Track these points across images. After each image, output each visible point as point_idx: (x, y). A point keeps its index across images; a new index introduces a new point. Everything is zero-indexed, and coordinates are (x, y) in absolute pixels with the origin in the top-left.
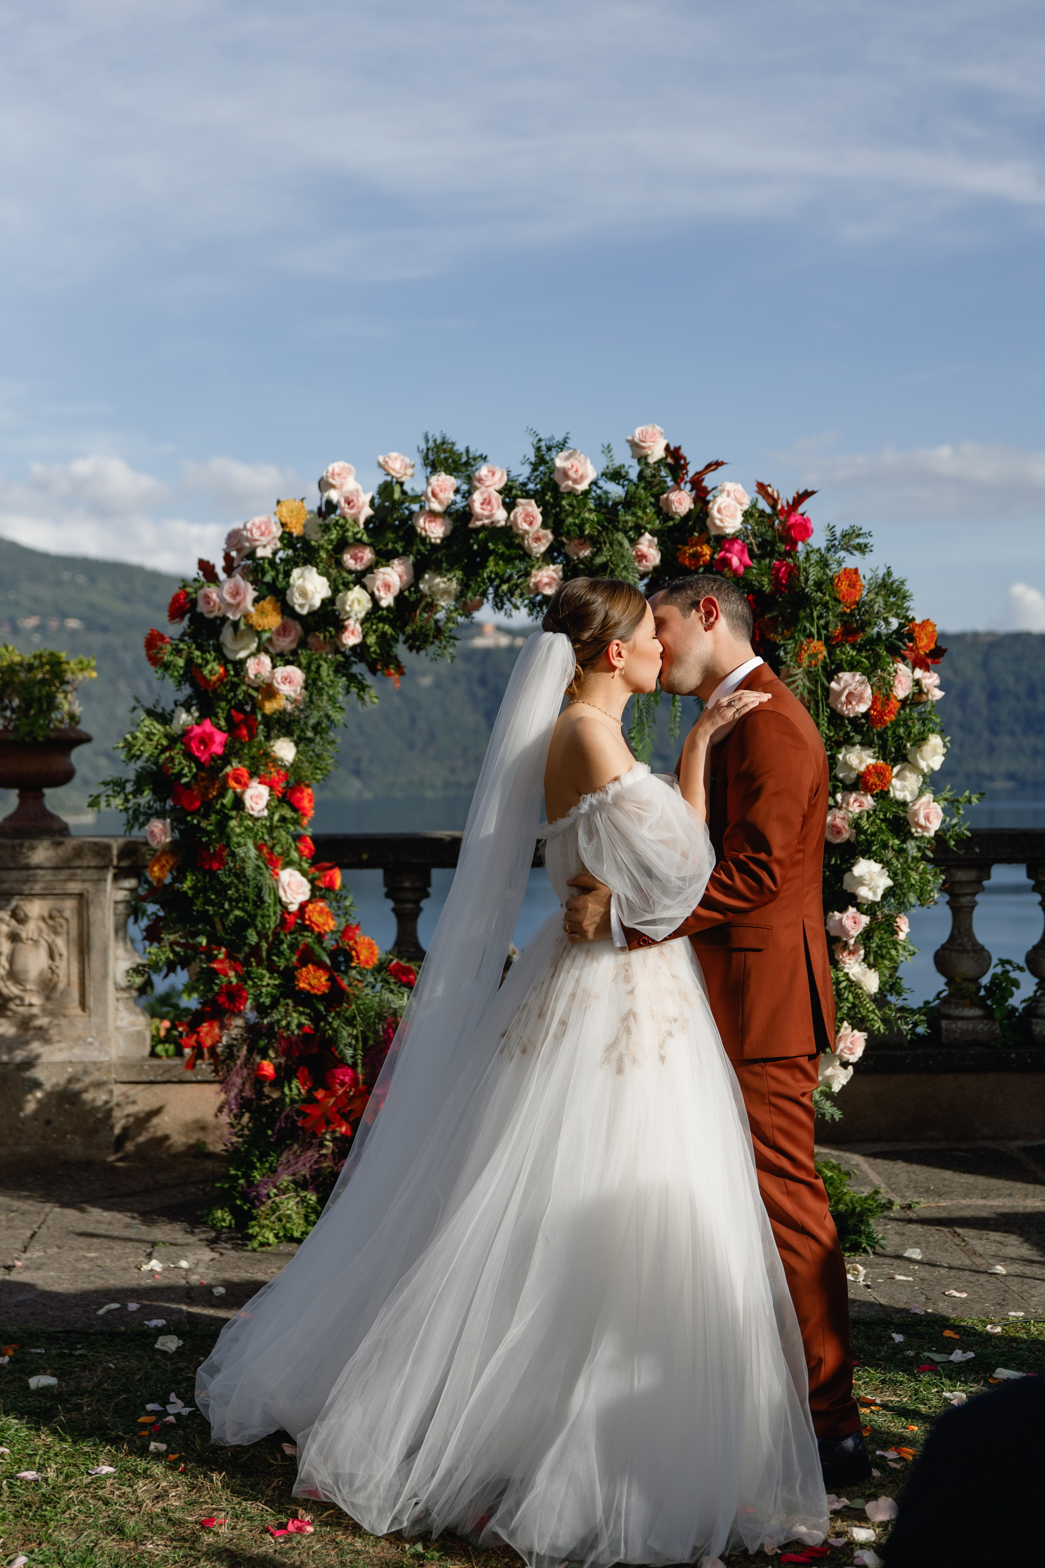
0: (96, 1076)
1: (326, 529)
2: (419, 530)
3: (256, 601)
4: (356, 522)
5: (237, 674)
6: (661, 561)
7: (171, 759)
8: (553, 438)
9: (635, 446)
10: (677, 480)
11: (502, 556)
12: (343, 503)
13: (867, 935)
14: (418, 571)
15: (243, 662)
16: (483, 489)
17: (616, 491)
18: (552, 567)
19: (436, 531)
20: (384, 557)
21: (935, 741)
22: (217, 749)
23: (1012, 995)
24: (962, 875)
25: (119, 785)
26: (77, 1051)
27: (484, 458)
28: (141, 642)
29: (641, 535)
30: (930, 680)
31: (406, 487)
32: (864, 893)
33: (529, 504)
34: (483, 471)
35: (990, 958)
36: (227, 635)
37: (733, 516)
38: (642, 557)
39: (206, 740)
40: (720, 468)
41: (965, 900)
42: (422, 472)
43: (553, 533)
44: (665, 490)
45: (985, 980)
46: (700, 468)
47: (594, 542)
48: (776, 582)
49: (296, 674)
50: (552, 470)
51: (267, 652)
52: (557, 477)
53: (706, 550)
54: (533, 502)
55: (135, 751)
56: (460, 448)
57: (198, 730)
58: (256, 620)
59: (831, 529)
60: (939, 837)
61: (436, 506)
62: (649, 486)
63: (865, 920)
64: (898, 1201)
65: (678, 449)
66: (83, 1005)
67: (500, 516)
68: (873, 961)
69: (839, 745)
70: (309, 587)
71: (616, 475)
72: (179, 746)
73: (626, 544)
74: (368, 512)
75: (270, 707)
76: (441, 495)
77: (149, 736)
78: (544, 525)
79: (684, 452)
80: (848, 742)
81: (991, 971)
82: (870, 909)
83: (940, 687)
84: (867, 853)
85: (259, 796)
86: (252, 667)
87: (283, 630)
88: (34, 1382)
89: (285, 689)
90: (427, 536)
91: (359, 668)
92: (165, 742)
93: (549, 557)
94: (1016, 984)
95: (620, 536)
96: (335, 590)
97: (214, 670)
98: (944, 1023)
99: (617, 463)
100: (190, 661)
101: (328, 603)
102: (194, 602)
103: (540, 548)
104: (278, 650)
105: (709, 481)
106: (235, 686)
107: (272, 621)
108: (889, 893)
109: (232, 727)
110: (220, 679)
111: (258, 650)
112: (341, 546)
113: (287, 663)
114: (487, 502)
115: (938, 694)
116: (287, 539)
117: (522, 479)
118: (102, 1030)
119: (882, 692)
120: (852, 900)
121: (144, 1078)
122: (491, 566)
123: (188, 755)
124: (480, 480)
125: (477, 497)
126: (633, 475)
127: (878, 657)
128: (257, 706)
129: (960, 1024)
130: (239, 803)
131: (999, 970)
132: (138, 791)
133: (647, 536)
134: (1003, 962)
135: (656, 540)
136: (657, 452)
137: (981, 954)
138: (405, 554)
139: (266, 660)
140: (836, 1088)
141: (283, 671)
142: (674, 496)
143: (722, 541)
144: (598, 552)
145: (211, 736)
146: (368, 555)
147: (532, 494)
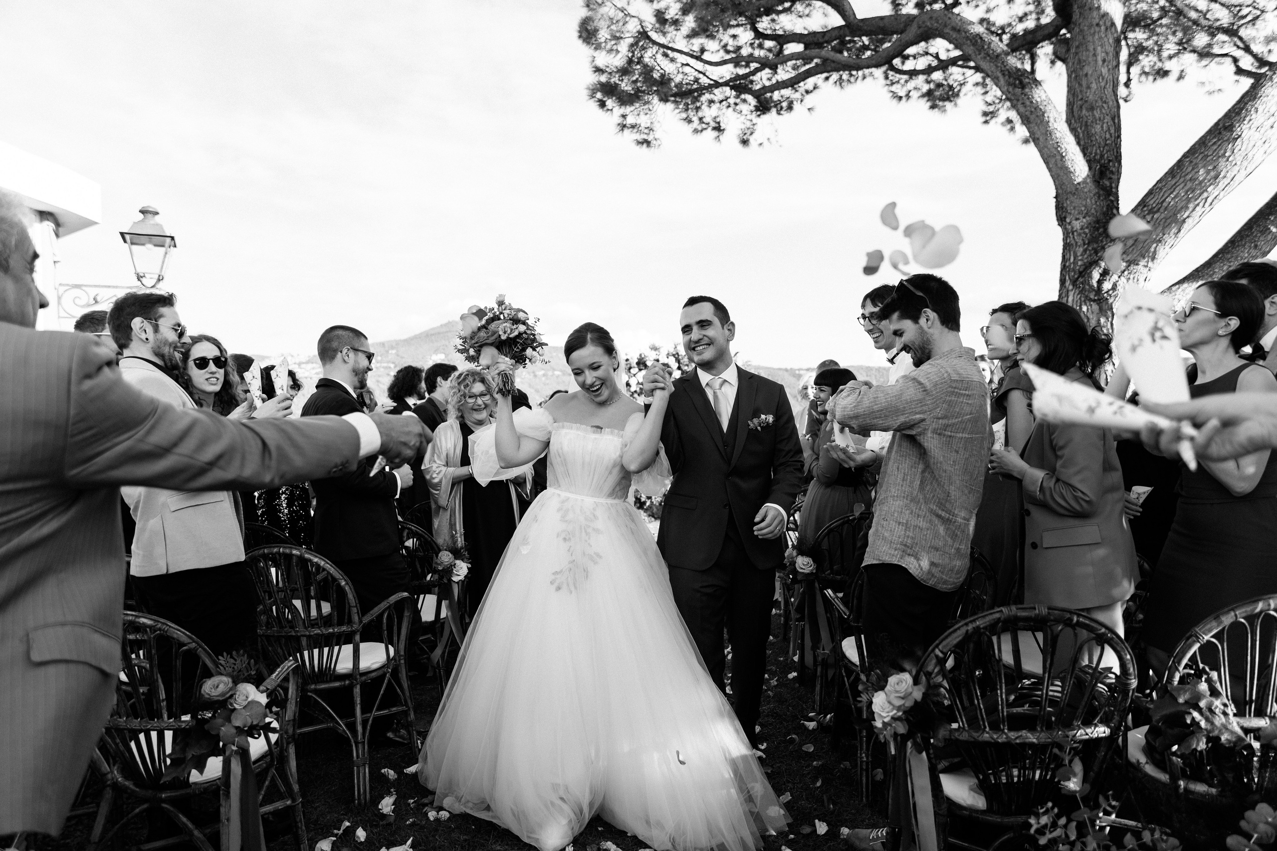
20: (640, 370)
31: (645, 354)
42: (648, 351)
47: (687, 365)
56: (657, 345)
76: (652, 356)
91: (636, 395)
147: (674, 355)
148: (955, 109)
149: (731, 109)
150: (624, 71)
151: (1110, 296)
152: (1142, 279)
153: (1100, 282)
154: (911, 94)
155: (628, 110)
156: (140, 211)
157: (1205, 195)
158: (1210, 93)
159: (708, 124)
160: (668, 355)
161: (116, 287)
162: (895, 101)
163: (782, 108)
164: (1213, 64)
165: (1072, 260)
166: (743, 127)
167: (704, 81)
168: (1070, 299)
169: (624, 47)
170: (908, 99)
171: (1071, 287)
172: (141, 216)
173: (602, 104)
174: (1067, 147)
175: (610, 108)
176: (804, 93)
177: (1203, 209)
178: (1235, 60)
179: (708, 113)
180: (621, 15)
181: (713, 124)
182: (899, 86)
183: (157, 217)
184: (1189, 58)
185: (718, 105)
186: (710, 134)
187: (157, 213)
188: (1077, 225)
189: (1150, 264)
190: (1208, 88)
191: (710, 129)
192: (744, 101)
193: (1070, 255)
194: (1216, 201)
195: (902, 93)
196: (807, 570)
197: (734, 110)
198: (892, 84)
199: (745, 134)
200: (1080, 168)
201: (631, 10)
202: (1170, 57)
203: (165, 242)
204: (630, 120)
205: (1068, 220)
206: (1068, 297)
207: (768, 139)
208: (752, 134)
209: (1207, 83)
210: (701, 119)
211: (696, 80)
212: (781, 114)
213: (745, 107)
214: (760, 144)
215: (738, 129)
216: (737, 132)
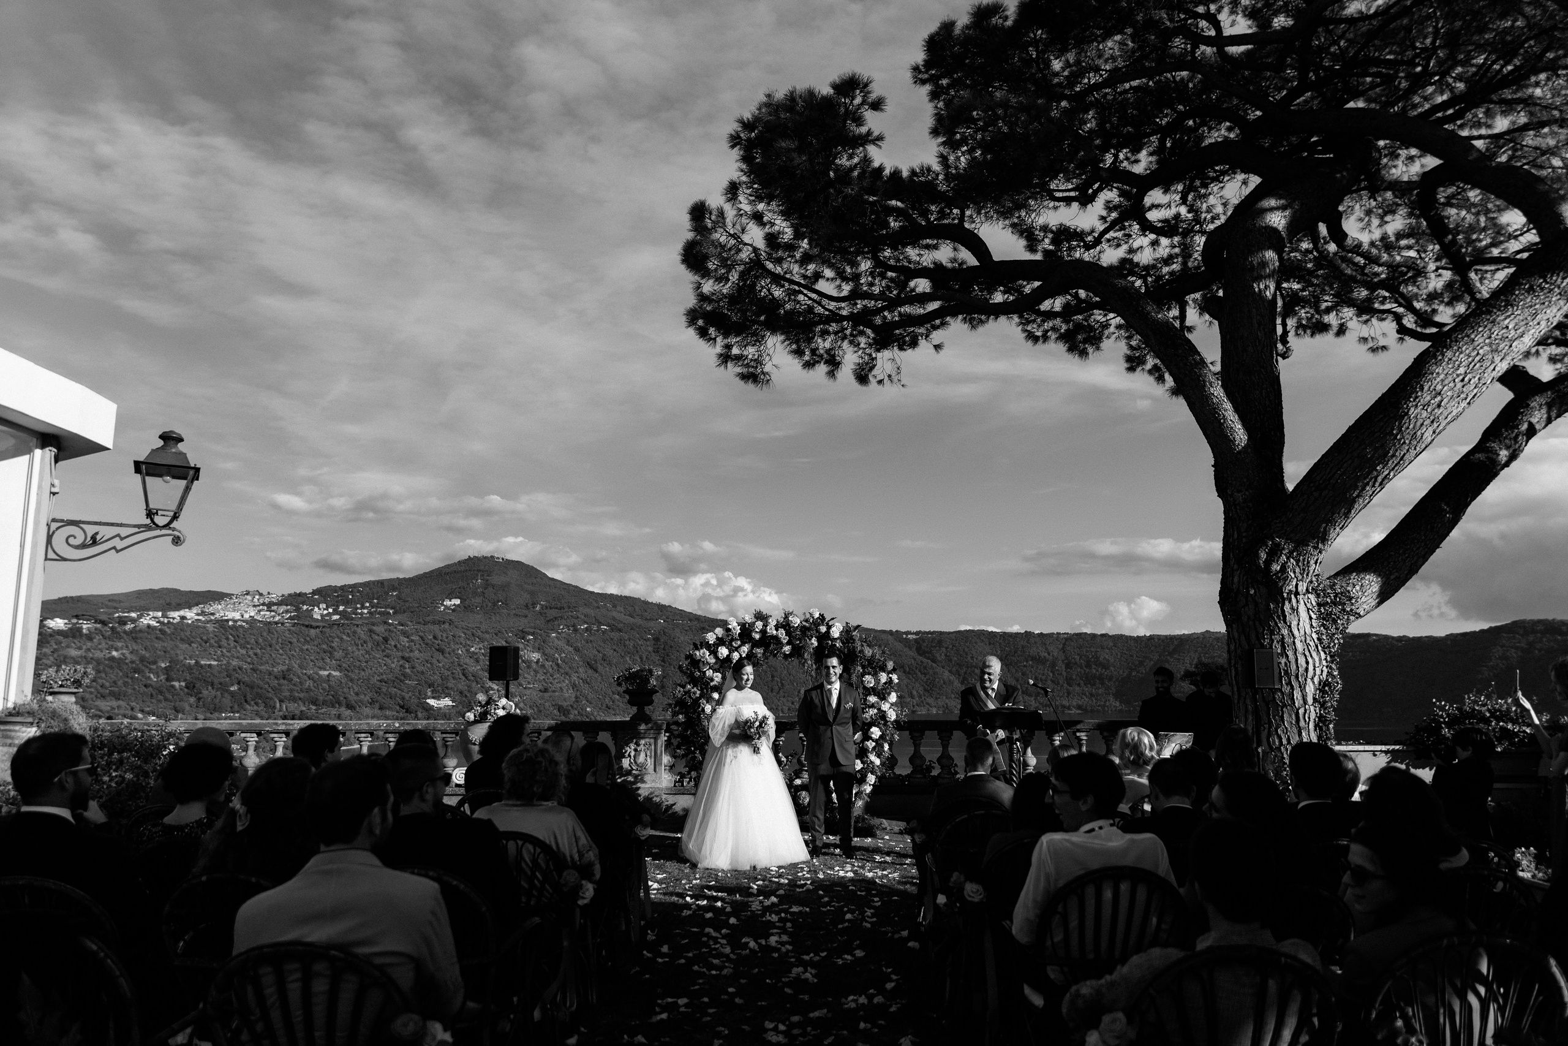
0: (656, 793)
1: (728, 636)
2: (753, 636)
4: (736, 634)
6: (817, 645)
7: (685, 698)
8: (789, 611)
9: (811, 614)
10: (823, 622)
11: (775, 644)
12: (732, 629)
13: (874, 748)
14: (752, 648)
16: (770, 625)
17: (805, 626)
18: (788, 646)
19: (757, 636)
20: (743, 644)
21: (894, 694)
22: (698, 695)
23: (932, 771)
24: (916, 734)
25: (670, 705)
26: (652, 785)
27: (770, 616)
29: (812, 638)
30: (895, 677)
31: (749, 624)
32: (873, 736)
33: (782, 630)
34: (770, 620)
35: (925, 761)
36: (701, 664)
37: (837, 633)
38: (812, 644)
39: (695, 693)
42: (754, 620)
43: (789, 637)
44: (819, 625)
45: (924, 767)
46: (829, 620)
47: (800, 639)
48: (849, 650)
49: (720, 675)
50: (788, 620)
52: (789, 623)
56: (764, 613)
58: (709, 660)
60: (895, 721)
61: (757, 630)
62: (815, 625)
63: (874, 744)
64: (888, 828)
66: (655, 771)
67: (775, 632)
68: (878, 756)
69: (867, 696)
70: (723, 652)
71: (807, 621)
73: (808, 640)
74: (739, 631)
75: (712, 684)
76: (759, 627)
78: (786, 635)
79: (824, 615)
80: (870, 694)
81: (926, 764)
82: (876, 741)
84: (875, 726)
87: (716, 663)
89: (716, 679)
90: (755, 638)
92: (683, 694)
93: (788, 643)
94: (934, 768)
95: (806, 638)
96: (730, 653)
97: (697, 674)
100: (691, 671)
101: (728, 656)
103: (785, 642)
105: (831, 624)
107: (713, 661)
108: (881, 737)
109: (702, 690)
110: (699, 676)
111: (709, 668)
112: (732, 640)
114: (771, 629)
115: (897, 681)
116: (718, 638)
117: (781, 622)
118: (660, 778)
119: (878, 681)
120: (871, 738)
122: (772, 646)
123: (690, 697)
124: (769, 623)
125: (768, 627)
126: (811, 621)
128: (708, 684)
130: (703, 710)
131: (928, 764)
132: (675, 707)
133: (814, 638)
134: (930, 761)
135: (816, 639)
136: (817, 615)
137: (923, 758)
138: (749, 642)
139: (711, 671)
140: (868, 792)
142: (821, 627)
143: (834, 640)
144: (800, 642)
146: (739, 643)
147: (783, 627)
148: (1097, 353)
149: (847, 342)
150: (733, 299)
151: (1279, 578)
152: (1312, 562)
153: (1268, 563)
154: (1049, 334)
155: (733, 340)
156: (161, 437)
157: (1375, 473)
158: (1374, 350)
159: (821, 356)
160: (777, 628)
161: (121, 525)
162: (1030, 343)
163: (904, 342)
164: (1374, 321)
165: (1236, 536)
166: (861, 361)
167: (819, 310)
168: (1236, 579)
169: (734, 276)
170: (1044, 342)
171: (1236, 567)
172: (161, 443)
173: (703, 333)
174: (1225, 413)
175: (713, 336)
176: (930, 328)
177: (1373, 489)
178: (1398, 318)
179: (823, 344)
180: (733, 242)
181: (826, 358)
182: (1035, 326)
183: (180, 445)
184: (1348, 312)
185: (832, 336)
186: (822, 368)
187: (182, 440)
188: (1240, 498)
189: (1320, 545)
190: (1371, 344)
191: (822, 364)
192: (862, 333)
193: (1233, 531)
194: (1386, 481)
195: (1039, 334)
196: (977, 899)
197: (851, 342)
198: (1028, 322)
199: (863, 370)
200: (1240, 435)
201: (746, 238)
202: (1328, 311)
203: (188, 474)
204: (735, 351)
205: (1229, 492)
206: (1233, 577)
207: (889, 376)
208: (870, 369)
209: (1370, 339)
210: (814, 352)
211: (810, 309)
212: (905, 350)
213: (862, 340)
214: (880, 382)
215: (855, 363)
216: (854, 367)
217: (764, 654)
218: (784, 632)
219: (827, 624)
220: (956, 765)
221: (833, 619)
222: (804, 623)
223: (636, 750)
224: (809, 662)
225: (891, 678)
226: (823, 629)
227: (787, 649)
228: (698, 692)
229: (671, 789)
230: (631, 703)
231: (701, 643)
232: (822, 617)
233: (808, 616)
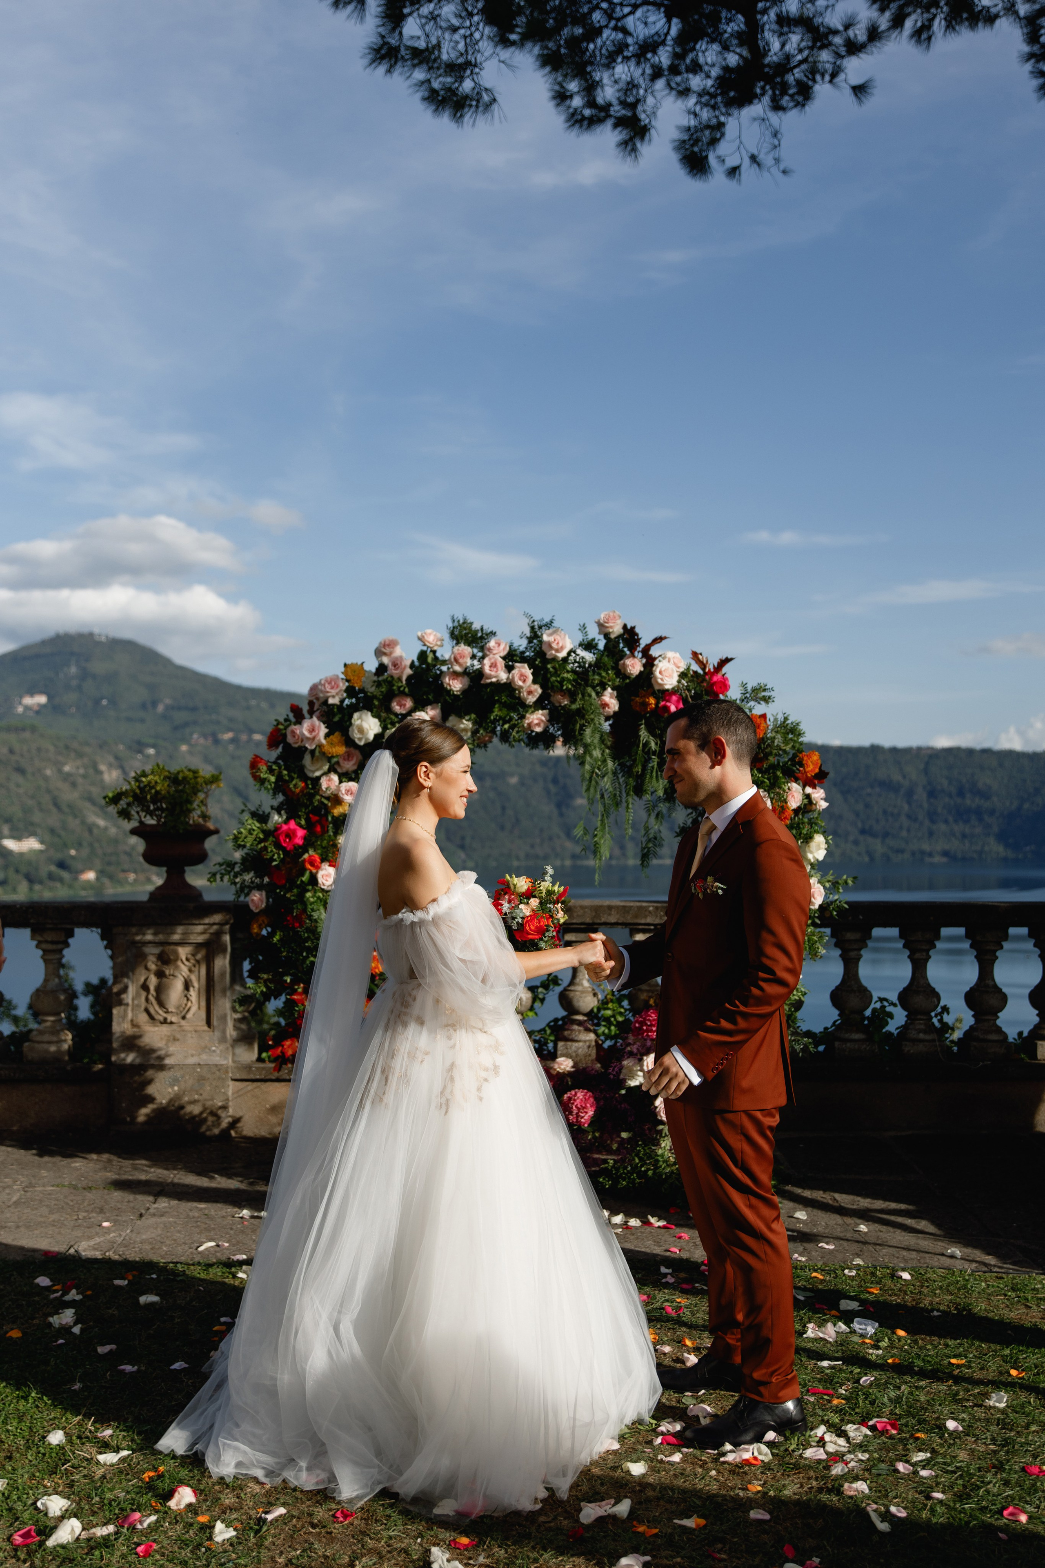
0: (217, 1075)
1: (380, 684)
2: (445, 685)
3: (327, 736)
4: (400, 679)
5: (314, 788)
6: (619, 708)
7: (265, 848)
8: (543, 619)
9: (601, 625)
10: (632, 649)
11: (504, 705)
12: (390, 666)
14: (445, 714)
15: (318, 779)
16: (491, 656)
17: (589, 657)
18: (540, 712)
19: (456, 686)
20: (421, 704)
21: (819, 839)
22: (299, 841)
23: (887, 1023)
24: (850, 936)
25: (230, 866)
26: (204, 1057)
27: (493, 634)
28: (247, 764)
29: (605, 689)
30: (818, 795)
31: (438, 654)
33: (523, 667)
34: (492, 643)
35: (871, 996)
36: (307, 760)
37: (670, 676)
38: (605, 705)
39: (290, 835)
40: (664, 642)
41: (853, 954)
42: (448, 643)
43: (541, 687)
44: (622, 656)
45: (868, 1013)
46: (649, 641)
47: (572, 693)
50: (541, 642)
51: (336, 772)
52: (544, 648)
53: (652, 701)
54: (526, 665)
55: (240, 842)
56: (476, 626)
57: (285, 827)
58: (328, 749)
59: (744, 685)
60: (823, 908)
61: (457, 668)
62: (611, 654)
65: (633, 628)
66: (209, 1023)
67: (503, 676)
70: (365, 725)
71: (589, 646)
72: (271, 839)
73: (594, 695)
74: (409, 671)
75: (337, 811)
76: (461, 661)
77: (250, 832)
78: (534, 682)
79: (637, 630)
81: (872, 1006)
83: (826, 800)
85: (328, 875)
86: (324, 783)
87: (347, 756)
88: (143, 1299)
89: (348, 798)
90: (451, 690)
92: (261, 836)
93: (539, 704)
94: (891, 1016)
95: (589, 690)
96: (384, 728)
97: (297, 785)
98: (837, 1044)
99: (590, 637)
100: (279, 777)
101: (379, 737)
102: (285, 735)
103: (531, 700)
104: (344, 770)
105: (654, 652)
106: (312, 796)
107: (341, 750)
109: (309, 826)
110: (302, 791)
111: (330, 771)
112: (390, 696)
113: (351, 779)
114: (493, 665)
115: (824, 805)
116: (350, 691)
117: (522, 649)
118: (222, 1041)
119: (780, 804)
121: (252, 1077)
122: (496, 712)
123: (278, 845)
124: (489, 649)
125: (486, 662)
126: (601, 645)
127: (776, 778)
128: (328, 811)
129: (848, 1044)
130: (314, 880)
131: (878, 1005)
132: (244, 871)
133: (609, 690)
134: (881, 1000)
135: (615, 693)
136: (616, 629)
137: (865, 994)
138: (436, 702)
139: (335, 778)
141: (346, 786)
142: (629, 662)
143: (665, 694)
144: (573, 701)
145: (294, 832)
146: (409, 703)
147: (527, 659)
149: (660, 84)
159: (607, 105)
160: (510, 662)
163: (784, 88)
166: (693, 123)
176: (842, 50)
181: (617, 110)
186: (609, 134)
191: (609, 123)
192: (696, 68)
197: (668, 84)
199: (697, 141)
207: (753, 158)
208: (714, 142)
212: (783, 109)
213: (696, 82)
214: (733, 172)
215: (678, 128)
216: (676, 135)
217: (475, 732)
218: (528, 672)
219: (646, 652)
220: (945, 1009)
221: (658, 640)
222: (582, 653)
223: (160, 974)
224: (597, 753)
225: (808, 796)
226: (634, 666)
227: (537, 719)
228: (300, 833)
229: (248, 1068)
230: (151, 858)
231: (311, 704)
232: (630, 636)
233: (593, 633)
